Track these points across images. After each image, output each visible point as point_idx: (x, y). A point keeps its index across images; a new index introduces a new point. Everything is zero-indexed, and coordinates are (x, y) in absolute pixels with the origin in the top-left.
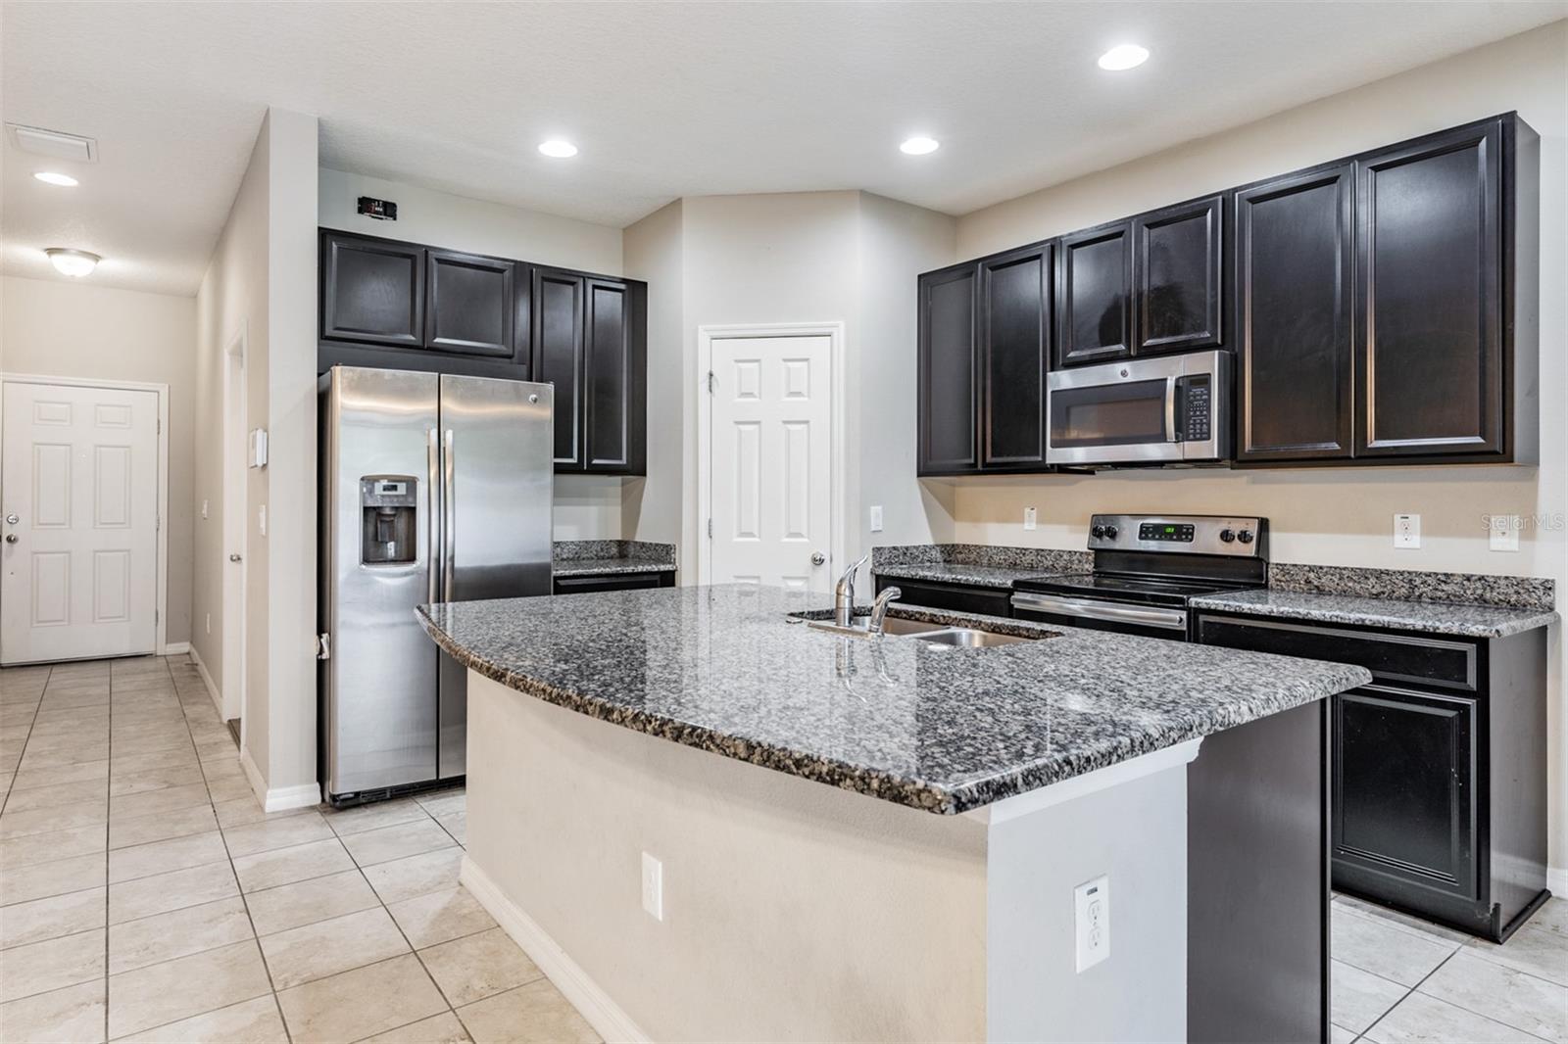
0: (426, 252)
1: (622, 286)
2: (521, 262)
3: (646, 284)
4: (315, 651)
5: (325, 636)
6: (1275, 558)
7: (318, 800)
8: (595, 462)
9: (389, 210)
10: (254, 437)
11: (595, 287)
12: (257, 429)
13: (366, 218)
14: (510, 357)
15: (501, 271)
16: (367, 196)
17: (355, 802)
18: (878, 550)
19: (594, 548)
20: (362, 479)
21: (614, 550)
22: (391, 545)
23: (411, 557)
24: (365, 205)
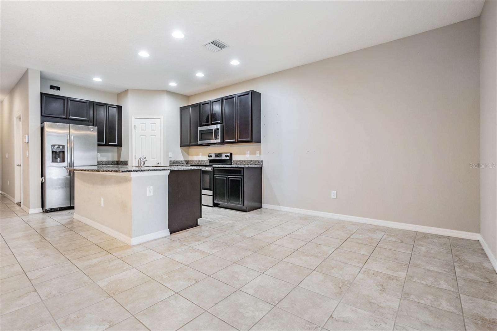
0: (67, 98)
1: (116, 107)
2: (91, 101)
3: (121, 107)
4: (41, 181)
5: (43, 178)
6: (233, 159)
7: (42, 211)
8: (109, 143)
9: (58, 88)
10: (25, 137)
11: (109, 107)
12: (26, 135)
13: (52, 90)
14: (88, 121)
15: (86, 103)
16: (52, 85)
17: (51, 211)
18: (170, 161)
19: (110, 162)
20: (52, 145)
21: (116, 163)
22: (59, 159)
23: (64, 161)
24: (52, 87)
